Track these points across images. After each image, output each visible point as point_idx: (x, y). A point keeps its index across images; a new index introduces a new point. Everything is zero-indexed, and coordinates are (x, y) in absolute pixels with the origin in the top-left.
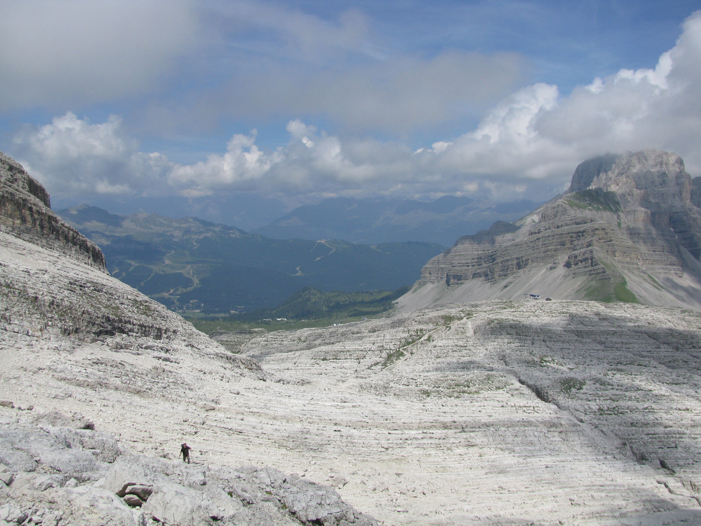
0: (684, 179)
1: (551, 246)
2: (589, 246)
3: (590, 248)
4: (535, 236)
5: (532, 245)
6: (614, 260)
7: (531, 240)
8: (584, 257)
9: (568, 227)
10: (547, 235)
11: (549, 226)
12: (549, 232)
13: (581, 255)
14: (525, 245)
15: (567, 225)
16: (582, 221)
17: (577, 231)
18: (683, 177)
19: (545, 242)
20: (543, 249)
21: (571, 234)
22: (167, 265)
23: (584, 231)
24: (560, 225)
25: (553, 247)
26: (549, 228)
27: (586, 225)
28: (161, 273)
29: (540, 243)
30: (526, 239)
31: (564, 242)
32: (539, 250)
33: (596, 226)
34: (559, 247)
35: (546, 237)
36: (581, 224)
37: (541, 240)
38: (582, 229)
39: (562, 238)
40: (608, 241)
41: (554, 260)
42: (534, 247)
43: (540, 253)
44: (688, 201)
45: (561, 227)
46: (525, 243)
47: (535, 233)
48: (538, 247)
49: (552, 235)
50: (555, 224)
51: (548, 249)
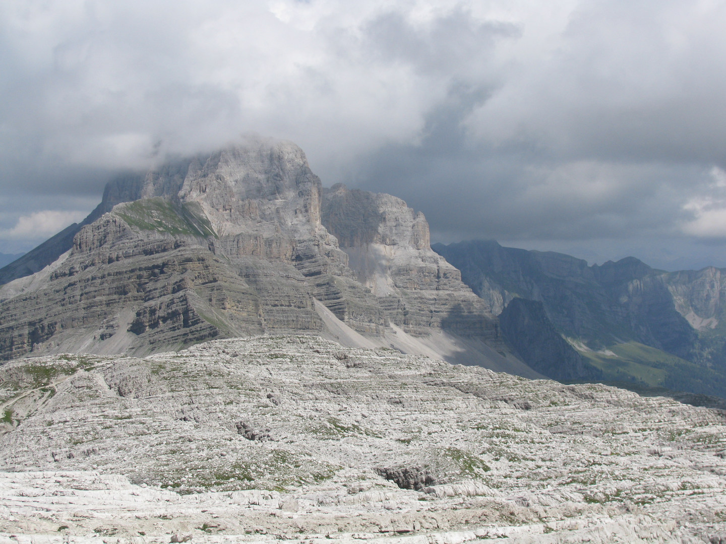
0: (309, 184)
1: (101, 295)
3: (181, 293)
4: (65, 281)
5: (58, 297)
6: (222, 314)
7: (58, 288)
9: (131, 260)
10: (90, 276)
11: (94, 260)
12: (92, 271)
13: (163, 307)
14: (46, 298)
15: (127, 256)
16: (159, 246)
17: (150, 265)
18: (309, 181)
19: (87, 290)
20: (82, 304)
21: (138, 273)
23: (165, 265)
24: (114, 256)
25: (104, 298)
26: (93, 264)
27: (166, 253)
29: (78, 293)
30: (45, 287)
31: (124, 286)
32: (75, 305)
33: (188, 254)
34: (115, 297)
35: (88, 280)
36: (157, 252)
37: (78, 285)
38: (160, 262)
39: (121, 279)
41: (108, 322)
42: (64, 300)
43: (77, 310)
44: (318, 223)
45: (118, 260)
46: (45, 294)
47: (64, 275)
48: (72, 299)
49: (100, 275)
50: (103, 255)
51: (94, 302)
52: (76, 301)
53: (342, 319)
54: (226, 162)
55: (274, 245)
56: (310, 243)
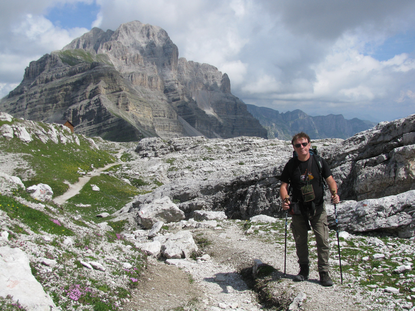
0: (172, 49)
1: (40, 104)
2: (94, 96)
3: (96, 98)
4: (18, 97)
5: (12, 107)
6: (127, 114)
7: (13, 102)
8: (88, 111)
9: (61, 80)
10: (33, 92)
11: (36, 81)
12: (35, 89)
13: (83, 108)
15: (58, 77)
16: (80, 69)
18: (171, 47)
19: (31, 101)
20: (27, 111)
21: (65, 87)
24: (49, 78)
25: (42, 107)
26: (36, 84)
27: (85, 73)
29: (24, 103)
30: (5, 102)
31: (56, 97)
32: (22, 112)
33: (100, 71)
34: (49, 105)
35: (32, 95)
36: (79, 73)
37: (25, 99)
39: (53, 93)
40: (118, 91)
42: (15, 109)
45: (51, 81)
46: (5, 106)
47: (17, 93)
49: (40, 91)
50: (43, 77)
51: (36, 109)
52: (23, 109)
54: (122, 36)
55: (154, 80)
56: (173, 82)
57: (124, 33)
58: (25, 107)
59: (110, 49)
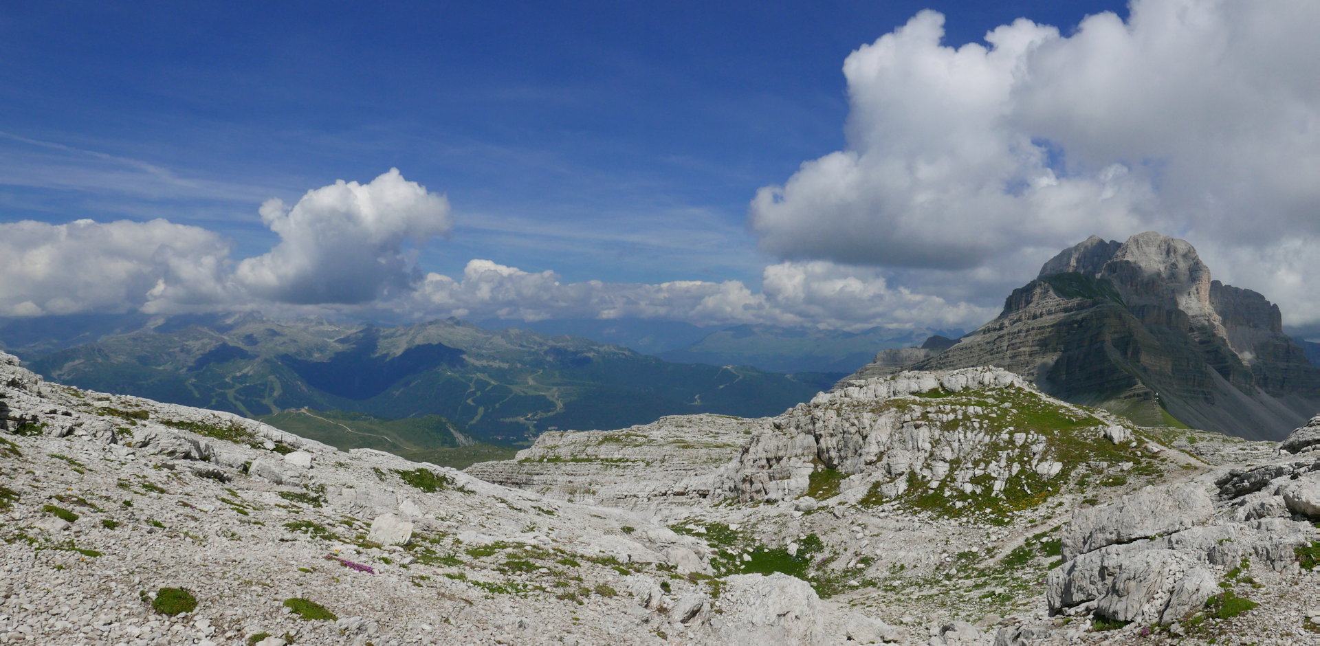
1: (1024, 346)
4: (995, 335)
5: (988, 347)
7: (989, 340)
9: (1053, 317)
10: (1016, 330)
12: (1019, 326)
13: (1080, 357)
14: (979, 348)
15: (1049, 313)
19: (1013, 342)
20: (1009, 353)
22: (531, 386)
24: (1038, 313)
25: (1027, 349)
26: (1020, 320)
27: (1084, 311)
28: (522, 394)
29: (1005, 344)
30: (979, 339)
32: (1001, 355)
33: (1105, 311)
34: (1037, 348)
35: (1015, 333)
36: (1076, 309)
37: (1006, 338)
38: (1077, 319)
39: (1042, 334)
41: (1029, 370)
42: (993, 349)
43: (1003, 358)
44: (1207, 303)
45: (1041, 317)
46: (978, 345)
47: (995, 329)
48: (999, 350)
49: (1025, 329)
50: (1029, 312)
51: (1019, 352)
52: (1002, 351)
53: (1229, 381)
54: (1132, 253)
55: (1174, 316)
56: (1202, 318)
57: (1134, 248)
58: (1005, 348)
59: (1114, 272)
